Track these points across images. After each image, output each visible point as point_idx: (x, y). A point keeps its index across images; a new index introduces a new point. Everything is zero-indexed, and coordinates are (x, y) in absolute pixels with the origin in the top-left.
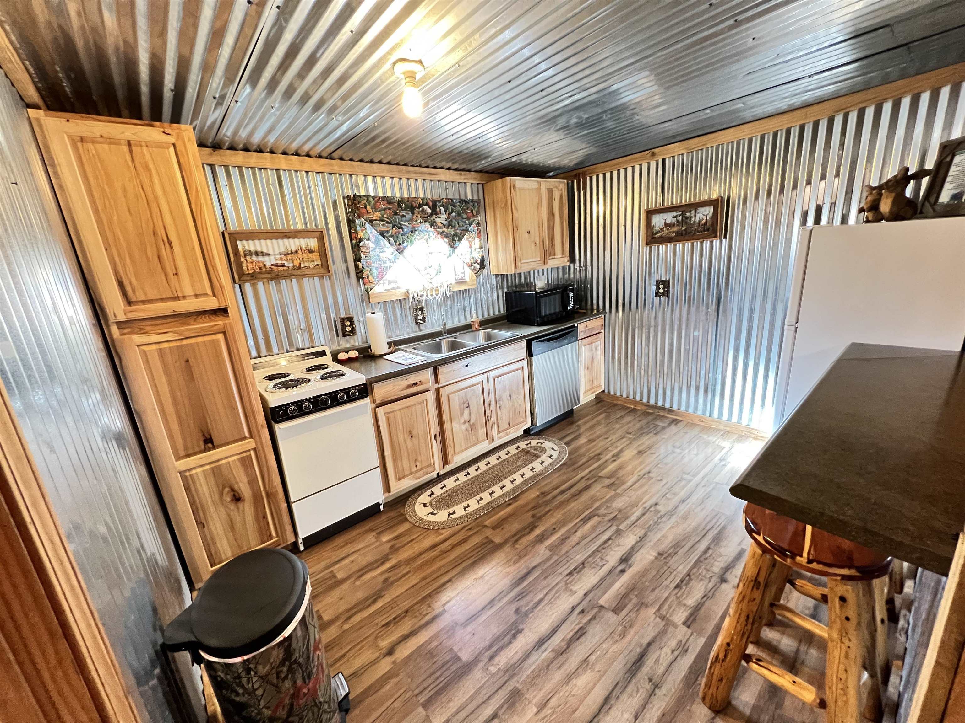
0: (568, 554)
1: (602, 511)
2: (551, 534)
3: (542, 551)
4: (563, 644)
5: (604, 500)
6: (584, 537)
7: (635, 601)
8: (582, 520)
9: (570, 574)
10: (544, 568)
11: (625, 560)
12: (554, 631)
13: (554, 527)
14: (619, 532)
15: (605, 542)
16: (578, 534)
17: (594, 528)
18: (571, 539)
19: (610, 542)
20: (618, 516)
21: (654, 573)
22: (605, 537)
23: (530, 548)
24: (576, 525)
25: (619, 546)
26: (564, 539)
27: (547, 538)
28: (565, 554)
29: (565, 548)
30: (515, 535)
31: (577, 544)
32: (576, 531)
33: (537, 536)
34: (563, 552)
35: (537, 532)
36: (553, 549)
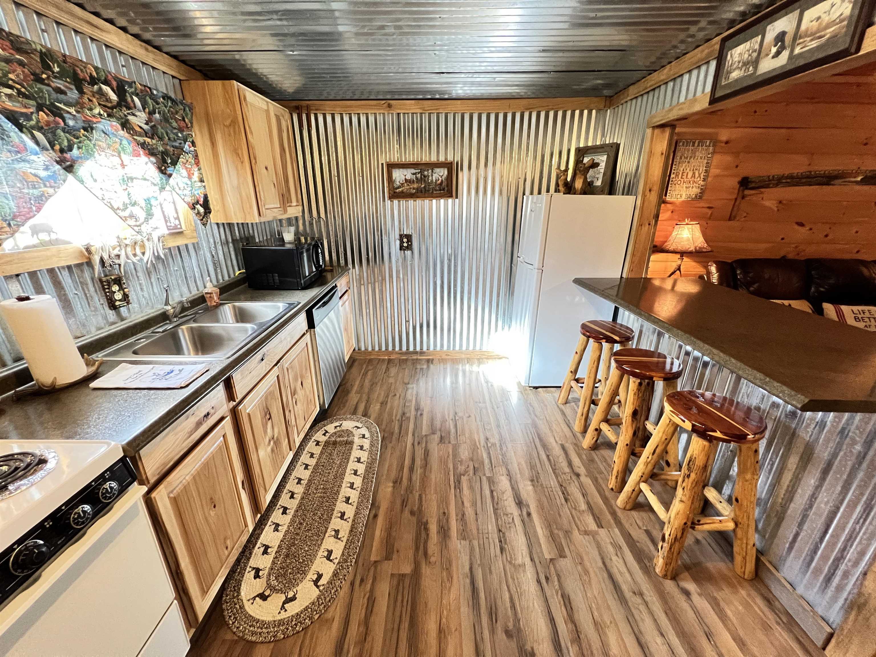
0: (481, 531)
1: (461, 468)
2: (447, 521)
3: (459, 546)
4: (570, 626)
5: (451, 457)
6: (474, 504)
7: (561, 534)
8: (455, 488)
9: (502, 549)
10: (479, 562)
11: (520, 503)
12: (552, 620)
13: (441, 511)
14: (491, 481)
15: (492, 497)
16: (467, 504)
17: (471, 488)
18: (467, 513)
19: (495, 494)
20: (476, 466)
21: (545, 500)
22: (487, 492)
23: (445, 552)
24: (455, 496)
25: (504, 493)
26: (462, 518)
27: (449, 529)
28: (478, 533)
29: (472, 526)
30: (417, 549)
31: (476, 514)
32: (463, 503)
33: (438, 532)
34: (475, 531)
35: (433, 528)
36: (464, 535)
